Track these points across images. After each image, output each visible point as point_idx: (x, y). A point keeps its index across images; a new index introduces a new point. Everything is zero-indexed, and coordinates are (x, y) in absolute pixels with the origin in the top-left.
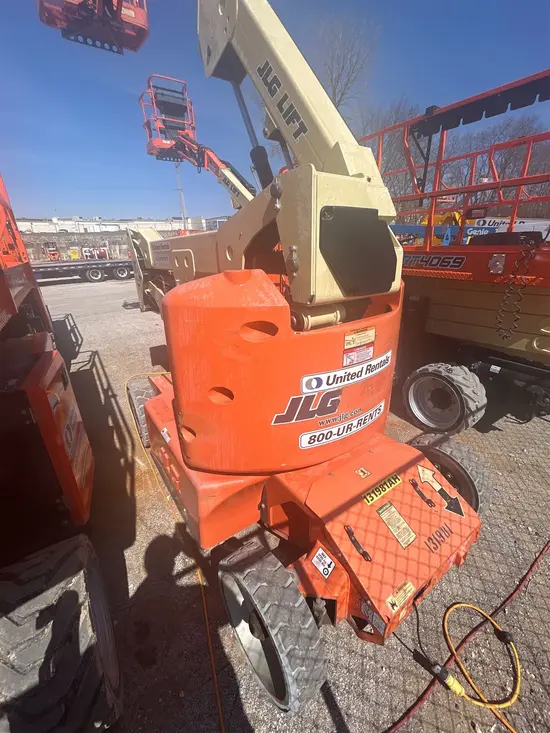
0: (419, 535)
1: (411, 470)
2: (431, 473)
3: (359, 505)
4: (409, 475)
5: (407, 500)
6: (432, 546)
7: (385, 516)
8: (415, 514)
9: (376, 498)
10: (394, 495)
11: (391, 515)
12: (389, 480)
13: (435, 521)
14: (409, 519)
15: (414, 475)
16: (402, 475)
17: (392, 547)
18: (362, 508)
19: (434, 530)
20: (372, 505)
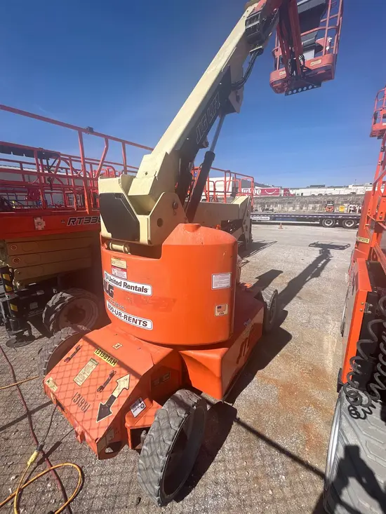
0: (81, 387)
1: (124, 371)
2: (126, 386)
3: (93, 348)
4: (118, 370)
5: (102, 374)
6: (75, 398)
7: (90, 363)
8: (93, 382)
9: (99, 355)
10: (103, 365)
11: (91, 366)
12: (112, 359)
13: (91, 397)
14: (90, 379)
15: (120, 374)
16: (118, 366)
17: (74, 373)
18: (91, 350)
19: (85, 397)
20: (94, 354)
